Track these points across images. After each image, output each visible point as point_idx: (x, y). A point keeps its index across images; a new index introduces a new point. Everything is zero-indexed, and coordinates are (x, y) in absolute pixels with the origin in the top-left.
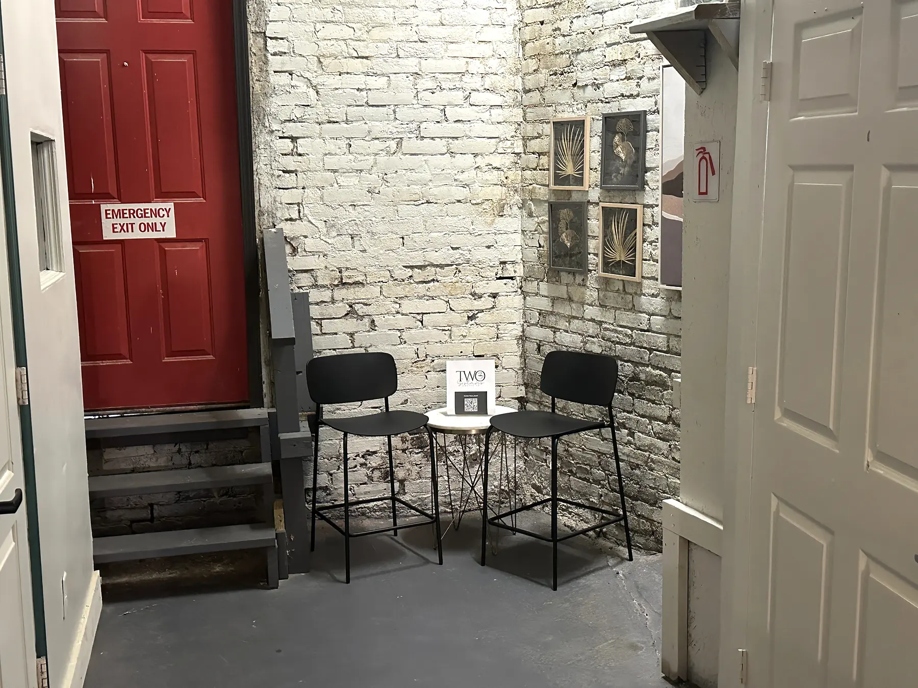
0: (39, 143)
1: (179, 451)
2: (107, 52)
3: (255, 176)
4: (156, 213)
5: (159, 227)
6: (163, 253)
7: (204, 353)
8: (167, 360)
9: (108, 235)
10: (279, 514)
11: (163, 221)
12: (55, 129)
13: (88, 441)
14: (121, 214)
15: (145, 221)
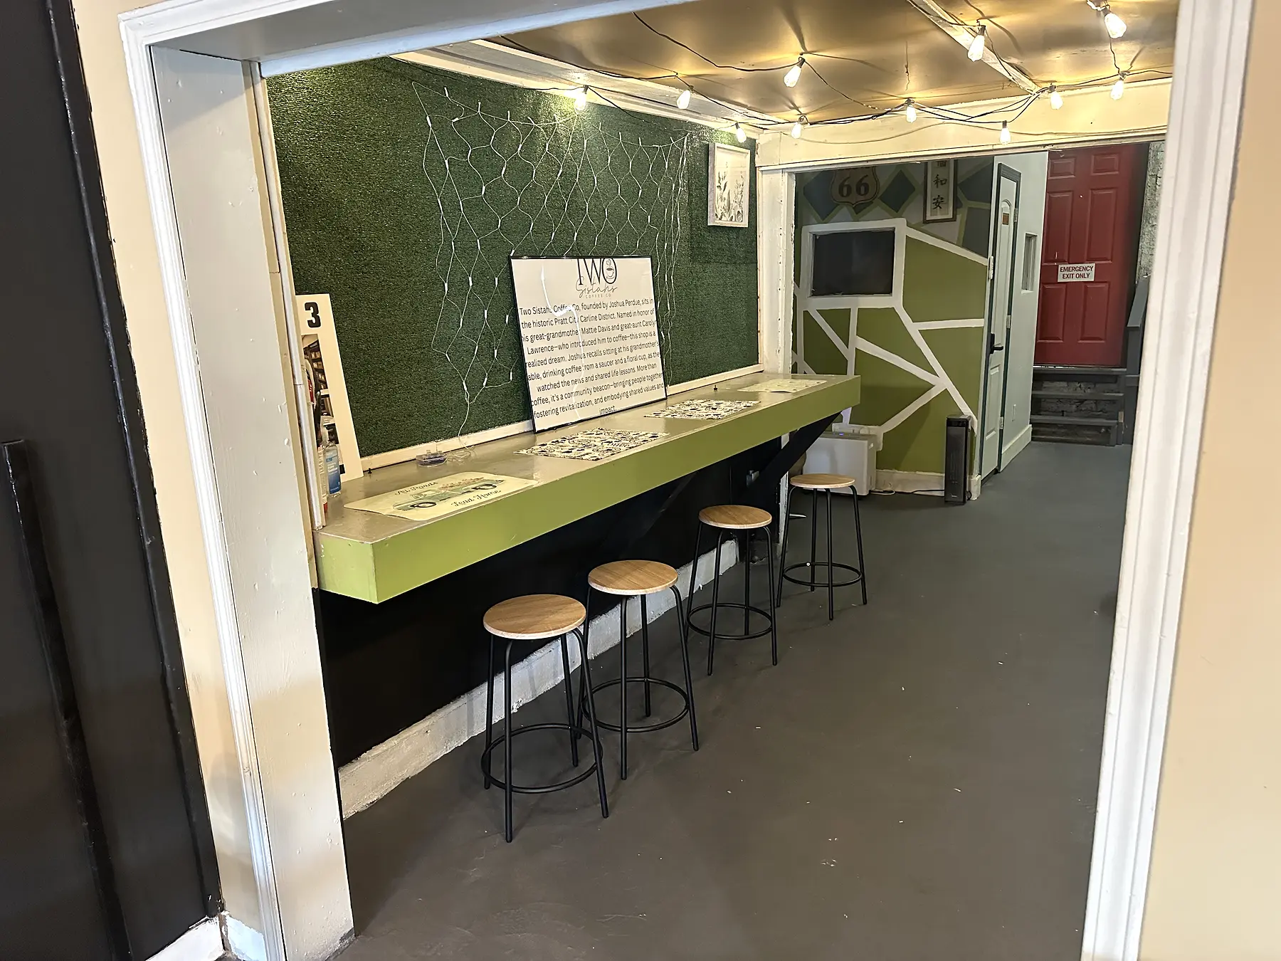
0: (1029, 238)
1: (1080, 386)
2: (1073, 191)
3: (1140, 249)
4: (1085, 269)
5: (1086, 276)
6: (1086, 287)
7: (1101, 340)
8: (1080, 342)
9: (1060, 280)
10: (1121, 414)
11: (1088, 272)
12: (1038, 230)
13: (1034, 374)
14: (1068, 269)
15: (1079, 272)
